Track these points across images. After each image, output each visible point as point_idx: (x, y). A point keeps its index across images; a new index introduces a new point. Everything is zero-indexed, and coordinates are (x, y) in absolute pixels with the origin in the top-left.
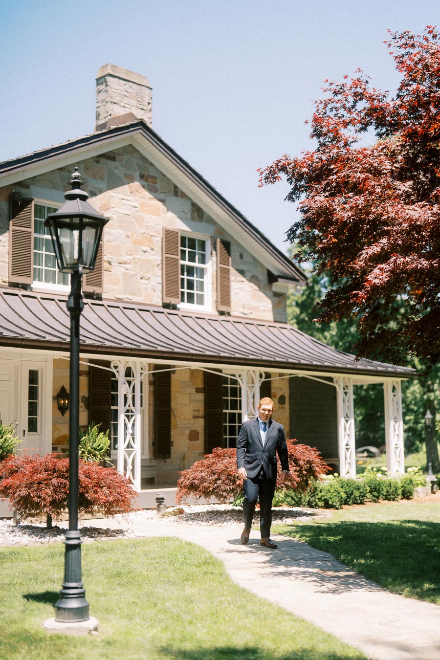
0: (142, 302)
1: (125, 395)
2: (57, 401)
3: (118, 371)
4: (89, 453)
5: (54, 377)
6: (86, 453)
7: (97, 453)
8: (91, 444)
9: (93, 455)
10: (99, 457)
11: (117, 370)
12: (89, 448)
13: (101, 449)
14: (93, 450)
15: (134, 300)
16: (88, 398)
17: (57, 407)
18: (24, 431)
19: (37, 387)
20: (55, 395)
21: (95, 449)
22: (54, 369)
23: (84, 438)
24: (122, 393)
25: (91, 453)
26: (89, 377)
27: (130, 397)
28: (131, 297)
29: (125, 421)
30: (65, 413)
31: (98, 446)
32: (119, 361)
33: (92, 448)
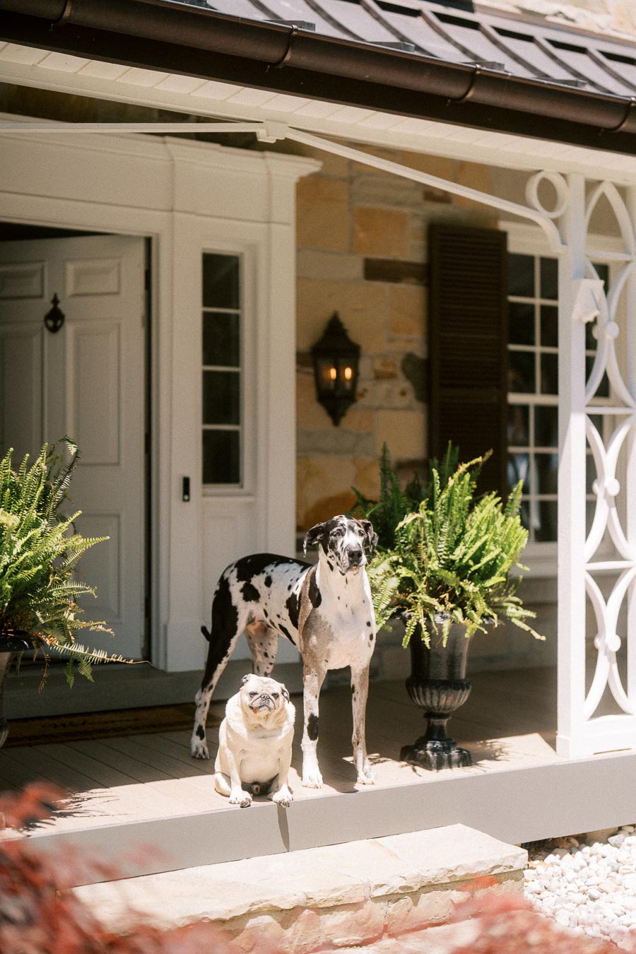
0: (609, 32)
1: (589, 327)
2: (311, 370)
3: (556, 222)
4: (437, 587)
5: (300, 280)
6: (422, 586)
7: (470, 588)
8: (442, 546)
9: (453, 599)
10: (481, 605)
11: (554, 215)
12: (434, 565)
13: (490, 570)
14: (451, 576)
15: (582, 24)
16: (427, 364)
17: (312, 392)
18: (186, 482)
19: (237, 317)
20: (306, 346)
21: (462, 571)
22: (298, 250)
23: (409, 519)
24: (575, 316)
25: (445, 589)
26: (429, 286)
27: (607, 335)
28: (571, 11)
29: (588, 445)
30: (343, 415)
31: (476, 558)
32: (564, 176)
33: (449, 565)
